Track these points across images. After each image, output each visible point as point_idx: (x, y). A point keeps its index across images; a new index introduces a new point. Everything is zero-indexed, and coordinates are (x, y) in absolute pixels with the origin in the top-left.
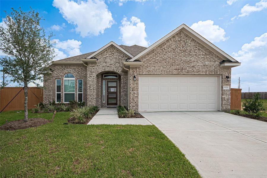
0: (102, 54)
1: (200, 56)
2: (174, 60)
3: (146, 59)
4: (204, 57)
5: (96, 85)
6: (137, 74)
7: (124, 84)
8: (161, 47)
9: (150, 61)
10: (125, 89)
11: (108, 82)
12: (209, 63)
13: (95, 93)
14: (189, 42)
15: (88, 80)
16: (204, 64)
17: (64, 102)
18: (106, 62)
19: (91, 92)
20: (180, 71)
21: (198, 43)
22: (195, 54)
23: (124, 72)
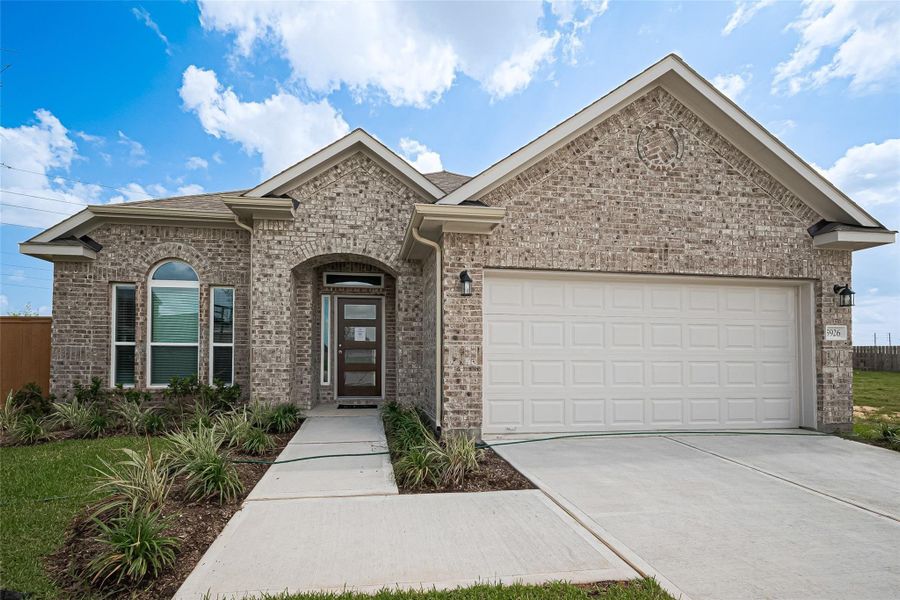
0: (318, 183)
1: (733, 199)
2: (631, 210)
3: (515, 199)
4: (749, 205)
5: (288, 314)
6: (476, 266)
7: (410, 311)
8: (578, 151)
9: (533, 210)
10: (413, 334)
11: (342, 302)
12: (768, 228)
13: (283, 347)
14: (692, 137)
15: (253, 289)
16: (752, 233)
17: (149, 385)
18: (333, 218)
19: (268, 342)
20: (656, 256)
21: (725, 142)
22: (714, 188)
23: (409, 261)
